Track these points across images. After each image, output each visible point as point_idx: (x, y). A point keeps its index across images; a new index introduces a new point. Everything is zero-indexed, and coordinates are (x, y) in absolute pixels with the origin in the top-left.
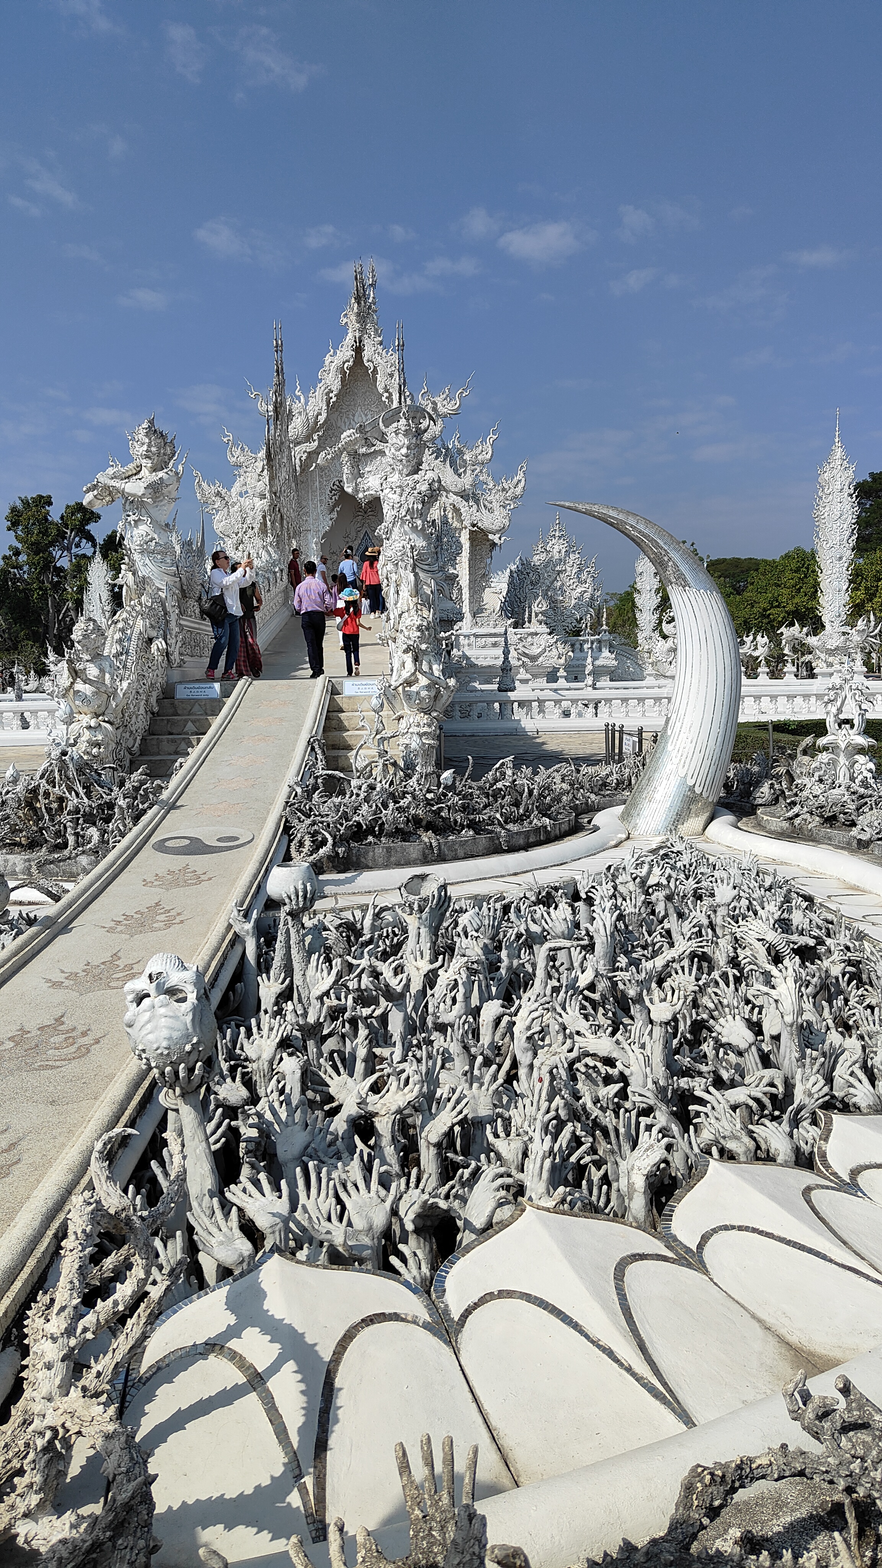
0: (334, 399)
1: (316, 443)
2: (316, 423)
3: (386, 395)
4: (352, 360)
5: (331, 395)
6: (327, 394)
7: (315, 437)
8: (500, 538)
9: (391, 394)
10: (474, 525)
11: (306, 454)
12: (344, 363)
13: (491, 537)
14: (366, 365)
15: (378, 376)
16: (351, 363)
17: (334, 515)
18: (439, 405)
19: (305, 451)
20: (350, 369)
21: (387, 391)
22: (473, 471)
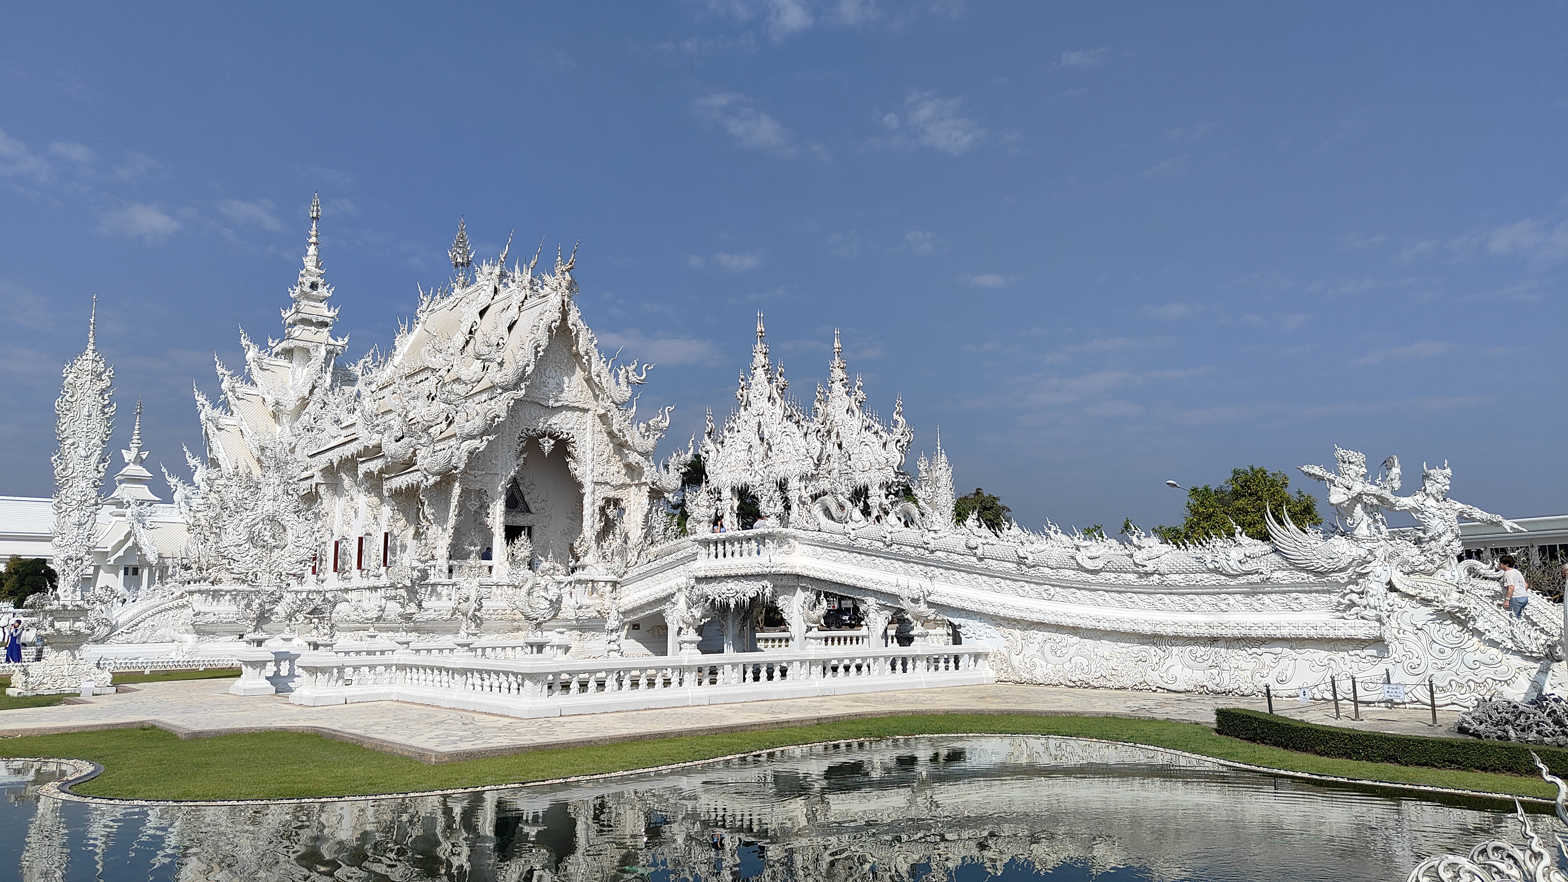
0: (542, 354)
1: (523, 392)
2: (524, 372)
3: (586, 357)
4: (559, 321)
5: (539, 349)
6: (536, 348)
7: (523, 386)
8: (673, 498)
9: (590, 357)
10: (653, 483)
11: (513, 401)
12: (552, 322)
13: (666, 495)
14: (571, 327)
15: (580, 339)
16: (558, 324)
17: (521, 461)
18: (630, 374)
19: (512, 398)
20: (557, 328)
21: (587, 353)
22: (654, 435)
